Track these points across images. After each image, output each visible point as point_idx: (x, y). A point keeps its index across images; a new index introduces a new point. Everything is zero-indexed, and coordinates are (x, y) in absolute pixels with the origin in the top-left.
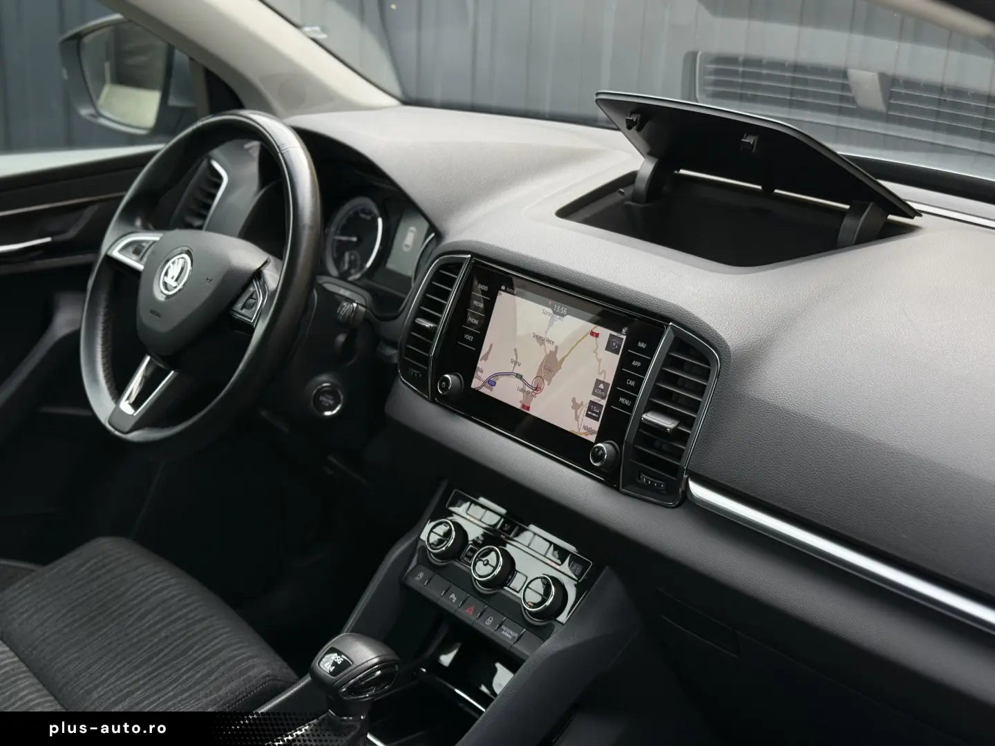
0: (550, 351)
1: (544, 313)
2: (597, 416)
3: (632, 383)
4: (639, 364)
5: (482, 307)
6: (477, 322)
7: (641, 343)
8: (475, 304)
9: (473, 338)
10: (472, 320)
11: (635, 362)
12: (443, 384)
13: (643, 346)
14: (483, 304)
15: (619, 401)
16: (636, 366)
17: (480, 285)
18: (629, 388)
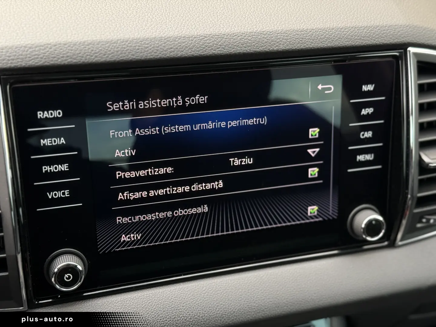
3: (368, 134)
4: (370, 110)
5: (63, 143)
6: (64, 167)
7: (366, 86)
8: (46, 144)
9: (67, 192)
10: (52, 168)
11: (365, 110)
12: (67, 277)
13: (369, 88)
14: (62, 139)
15: (358, 160)
16: (368, 113)
17: (42, 113)
18: (367, 141)
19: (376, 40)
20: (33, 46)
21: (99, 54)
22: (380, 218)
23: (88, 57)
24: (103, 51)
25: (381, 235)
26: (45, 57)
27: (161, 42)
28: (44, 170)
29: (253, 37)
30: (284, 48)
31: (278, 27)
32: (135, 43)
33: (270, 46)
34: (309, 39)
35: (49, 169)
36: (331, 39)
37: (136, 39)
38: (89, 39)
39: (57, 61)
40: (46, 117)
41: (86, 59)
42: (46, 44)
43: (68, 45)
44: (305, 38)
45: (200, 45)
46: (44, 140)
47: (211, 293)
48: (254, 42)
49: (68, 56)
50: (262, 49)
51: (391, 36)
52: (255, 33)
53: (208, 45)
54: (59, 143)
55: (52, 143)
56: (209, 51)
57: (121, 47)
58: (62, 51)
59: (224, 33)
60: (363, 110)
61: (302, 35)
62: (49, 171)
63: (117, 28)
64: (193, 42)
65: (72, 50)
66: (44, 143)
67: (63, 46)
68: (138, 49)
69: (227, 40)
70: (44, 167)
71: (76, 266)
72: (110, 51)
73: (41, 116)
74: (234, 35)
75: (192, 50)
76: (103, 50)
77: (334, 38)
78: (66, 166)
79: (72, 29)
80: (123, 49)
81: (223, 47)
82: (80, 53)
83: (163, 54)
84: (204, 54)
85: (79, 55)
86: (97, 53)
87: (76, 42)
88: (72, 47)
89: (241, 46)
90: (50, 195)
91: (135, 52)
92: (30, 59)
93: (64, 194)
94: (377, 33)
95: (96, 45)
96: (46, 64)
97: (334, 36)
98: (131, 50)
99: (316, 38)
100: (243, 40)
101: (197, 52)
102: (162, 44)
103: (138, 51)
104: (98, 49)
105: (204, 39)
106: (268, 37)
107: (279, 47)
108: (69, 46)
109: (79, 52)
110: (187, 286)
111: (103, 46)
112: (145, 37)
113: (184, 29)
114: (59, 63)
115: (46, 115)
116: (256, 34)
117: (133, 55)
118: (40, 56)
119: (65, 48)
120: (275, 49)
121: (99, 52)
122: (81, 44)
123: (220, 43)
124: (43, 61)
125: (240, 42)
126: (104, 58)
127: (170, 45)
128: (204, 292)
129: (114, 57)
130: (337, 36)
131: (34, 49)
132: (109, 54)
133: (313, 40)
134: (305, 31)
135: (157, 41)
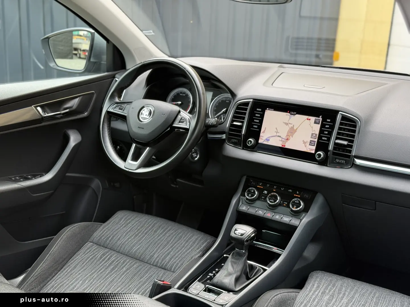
0: (291, 127)
1: (286, 115)
2: (314, 145)
3: (327, 133)
4: (328, 126)
6: (258, 121)
9: (257, 126)
12: (249, 142)
13: (329, 120)
18: (326, 134)
40: (258, 110)
46: (256, 115)
54: (259, 116)
60: (326, 126)
62: (255, 121)
90: (254, 126)
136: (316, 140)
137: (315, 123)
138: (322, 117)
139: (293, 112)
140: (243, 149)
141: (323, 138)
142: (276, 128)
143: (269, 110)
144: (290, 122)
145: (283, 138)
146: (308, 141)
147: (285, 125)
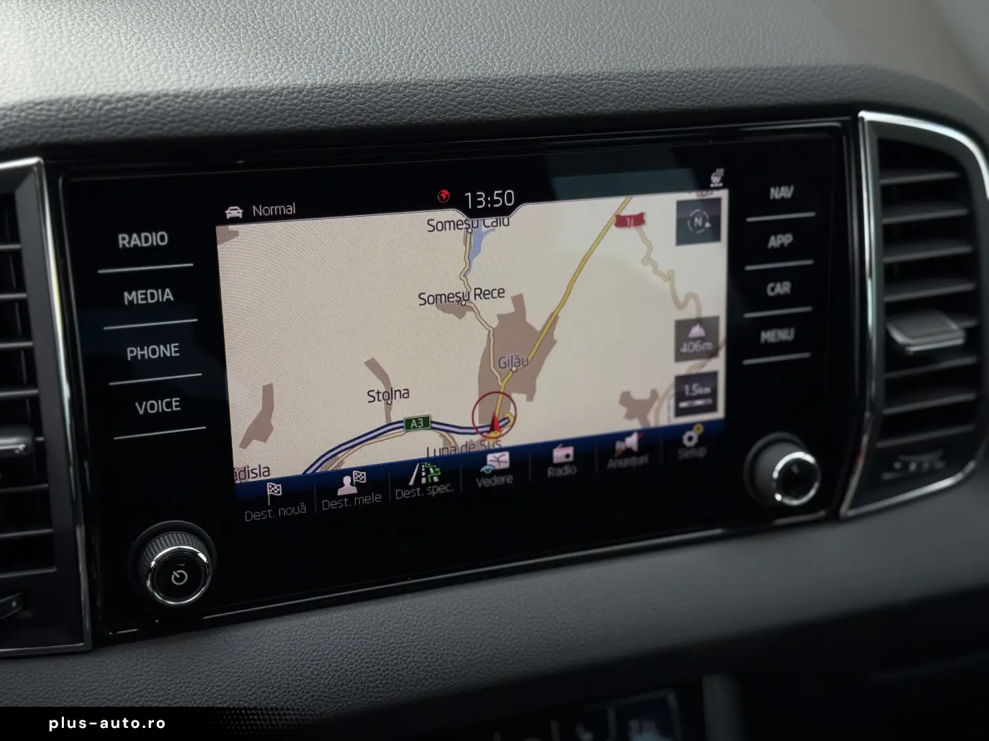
0: (500, 317)
1: (435, 228)
2: (710, 401)
3: (783, 288)
4: (786, 239)
5: (168, 300)
6: (171, 350)
7: (777, 189)
8: (135, 302)
9: (175, 402)
10: (147, 352)
11: (776, 239)
12: (178, 576)
13: (781, 193)
14: (167, 290)
15: (762, 340)
16: (782, 245)
17: (126, 236)
18: (780, 301)
19: (797, 95)
20: (113, 100)
21: (246, 117)
22: (809, 458)
23: (224, 121)
24: (254, 110)
25: (812, 493)
26: (136, 122)
27: (370, 93)
28: (129, 355)
29: (554, 85)
30: (614, 108)
31: (602, 68)
32: (318, 96)
33: (586, 104)
34: (663, 91)
35: (140, 353)
36: (707, 91)
37: (318, 86)
38: (225, 86)
39: (160, 129)
40: (136, 246)
41: (218, 127)
42: (137, 94)
43: (182, 98)
44: (657, 90)
45: (448, 100)
46: (130, 294)
47: (470, 615)
48: (555, 97)
49: (182, 121)
50: (570, 110)
51: (826, 88)
52: (557, 77)
53: (464, 101)
54: (161, 300)
55: (146, 299)
56: (466, 113)
57: (289, 103)
58: (170, 109)
59: (495, 78)
60: (773, 238)
61: (650, 83)
62: (139, 358)
63: (280, 65)
64: (434, 94)
65: (190, 108)
66: (130, 299)
67: (173, 100)
68: (323, 108)
69: (501, 91)
70: (129, 349)
71: (195, 554)
72: (267, 110)
73: (126, 242)
74: (516, 80)
75: (431, 111)
76: (253, 108)
77: (714, 91)
78: (175, 347)
79: (188, 65)
80: (293, 107)
81: (493, 105)
82: (206, 115)
83: (374, 118)
84: (456, 119)
85: (206, 118)
86: (241, 114)
87: (199, 91)
88: (191, 102)
89: (530, 103)
90: (141, 407)
91: (316, 113)
92: (108, 124)
93: (169, 405)
94: (799, 81)
95: (239, 99)
96: (139, 135)
97: (714, 86)
98: (309, 110)
99: (678, 90)
100: (533, 91)
101: (443, 115)
102: (371, 98)
103: (323, 111)
104: (243, 106)
105: (454, 88)
106: (582, 86)
107: (605, 106)
108: (185, 100)
109: (205, 113)
110: (420, 600)
111: (253, 101)
112: (338, 84)
113: (414, 68)
114: (165, 134)
115: (135, 240)
116: (558, 80)
117: (314, 119)
118: (127, 120)
119: (176, 103)
120: (597, 110)
121: (245, 112)
122: (209, 97)
123: (487, 97)
124: (133, 128)
125: (526, 96)
126: (255, 124)
127: (389, 100)
128: (455, 612)
129: (275, 122)
130: (719, 87)
131: (113, 106)
132: (267, 117)
133: (673, 93)
134: (655, 75)
135: (360, 92)
136: (718, 365)
137: (686, 235)
138: (726, 183)
139: (489, 193)
140: (102, 642)
141: (768, 336)
142: (373, 365)
143: (248, 218)
144: (476, 280)
145: (461, 430)
146: (661, 392)
147: (452, 317)
